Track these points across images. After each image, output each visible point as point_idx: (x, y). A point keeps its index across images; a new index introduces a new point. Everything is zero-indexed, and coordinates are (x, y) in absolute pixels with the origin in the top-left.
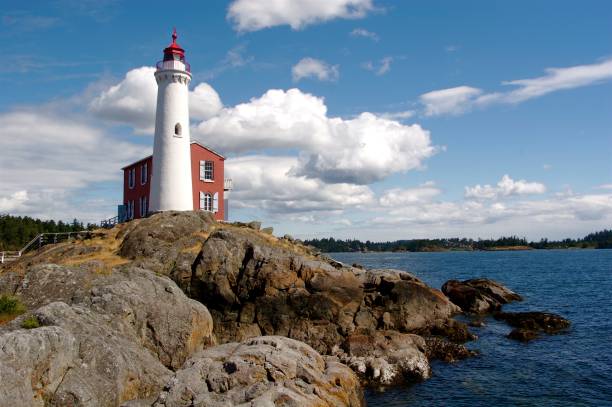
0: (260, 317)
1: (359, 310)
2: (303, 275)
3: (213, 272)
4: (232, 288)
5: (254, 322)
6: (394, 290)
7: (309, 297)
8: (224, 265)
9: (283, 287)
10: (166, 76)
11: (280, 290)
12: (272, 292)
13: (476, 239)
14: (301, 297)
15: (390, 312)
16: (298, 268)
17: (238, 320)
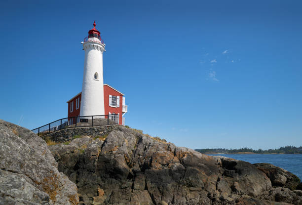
0: (149, 185)
1: (219, 180)
2: (178, 155)
3: (114, 152)
4: (127, 163)
5: (145, 189)
6: (237, 167)
7: (185, 170)
8: (121, 147)
9: (165, 163)
10: (89, 46)
11: (163, 165)
12: (157, 167)
13: (229, 149)
14: (179, 170)
15: (238, 181)
16: (173, 150)
17: (133, 187)
